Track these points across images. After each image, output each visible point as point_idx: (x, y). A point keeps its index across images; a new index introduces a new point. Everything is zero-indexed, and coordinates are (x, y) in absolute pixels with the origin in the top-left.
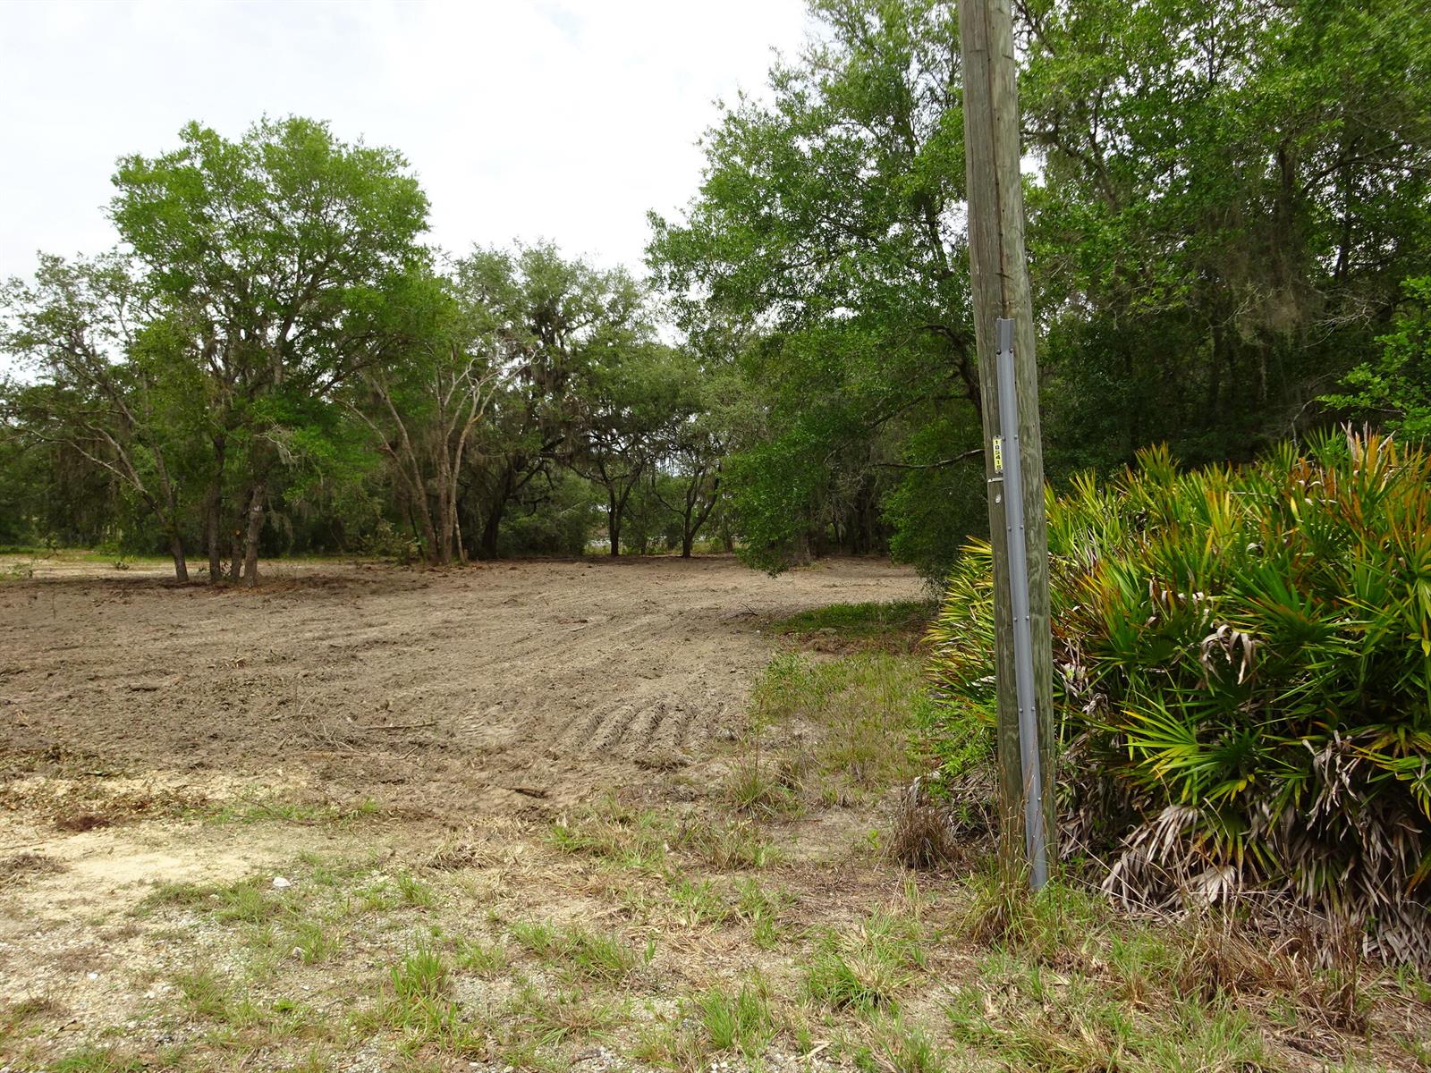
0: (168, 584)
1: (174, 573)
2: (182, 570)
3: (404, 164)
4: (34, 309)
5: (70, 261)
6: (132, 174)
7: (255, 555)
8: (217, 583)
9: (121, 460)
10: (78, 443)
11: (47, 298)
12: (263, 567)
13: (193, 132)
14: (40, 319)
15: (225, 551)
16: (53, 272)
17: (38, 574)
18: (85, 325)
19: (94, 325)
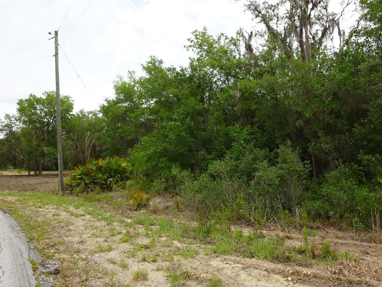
0: (27, 176)
1: (28, 174)
2: (29, 173)
3: (71, 98)
4: (3, 124)
5: (11, 115)
6: (20, 103)
7: (42, 170)
8: (36, 175)
9: (19, 153)
10: (11, 149)
11: (6, 122)
12: (43, 173)
13: (31, 95)
14: (5, 126)
15: (38, 169)
16: (8, 116)
17: (4, 174)
18: (13, 127)
19: (15, 126)
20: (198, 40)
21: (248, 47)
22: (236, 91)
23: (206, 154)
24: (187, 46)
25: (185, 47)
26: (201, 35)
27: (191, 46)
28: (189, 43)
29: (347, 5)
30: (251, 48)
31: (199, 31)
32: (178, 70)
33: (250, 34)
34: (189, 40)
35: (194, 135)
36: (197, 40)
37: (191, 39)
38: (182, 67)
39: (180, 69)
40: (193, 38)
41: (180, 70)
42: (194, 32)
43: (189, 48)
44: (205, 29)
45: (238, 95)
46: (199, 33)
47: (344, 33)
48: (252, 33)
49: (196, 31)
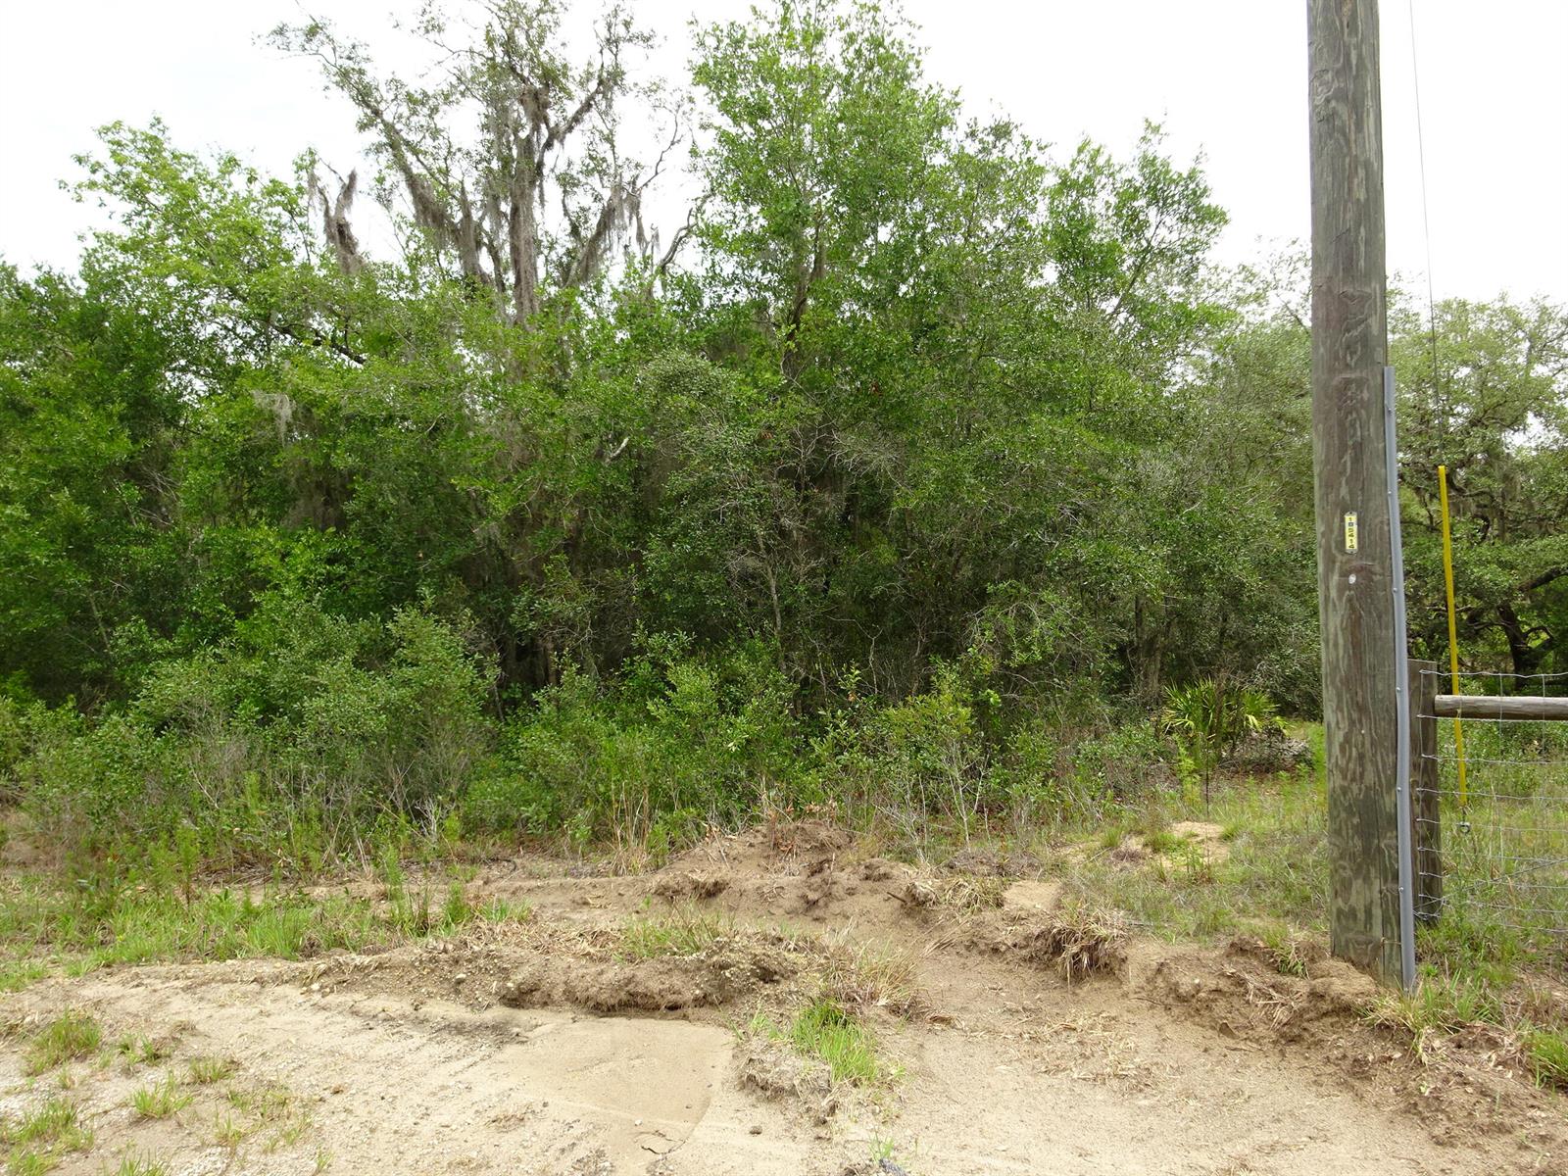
20: (127, 168)
21: (334, 230)
22: (277, 397)
23: (146, 637)
24: (72, 184)
25: (63, 185)
26: (139, 145)
27: (93, 185)
28: (83, 174)
29: (673, 143)
30: (350, 238)
31: (134, 129)
32: (27, 275)
33: (347, 181)
34: (80, 160)
35: (95, 559)
36: (119, 168)
37: (93, 160)
38: (45, 269)
39: (36, 274)
40: (101, 153)
41: (37, 282)
42: (107, 130)
43: (86, 193)
44: (160, 126)
45: (286, 411)
46: (131, 137)
47: (656, 237)
48: (353, 177)
49: (118, 125)
